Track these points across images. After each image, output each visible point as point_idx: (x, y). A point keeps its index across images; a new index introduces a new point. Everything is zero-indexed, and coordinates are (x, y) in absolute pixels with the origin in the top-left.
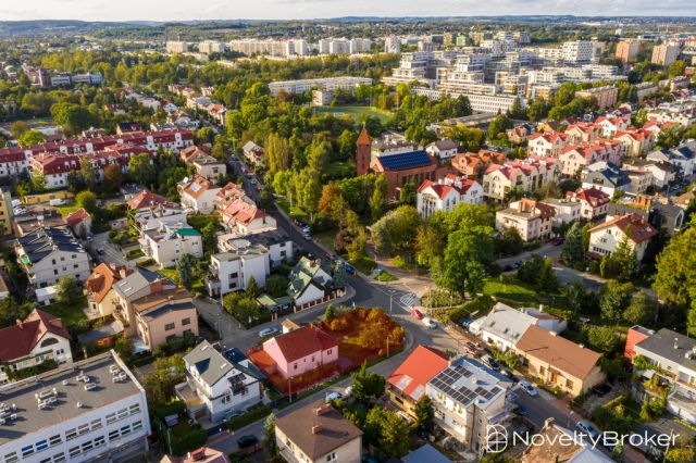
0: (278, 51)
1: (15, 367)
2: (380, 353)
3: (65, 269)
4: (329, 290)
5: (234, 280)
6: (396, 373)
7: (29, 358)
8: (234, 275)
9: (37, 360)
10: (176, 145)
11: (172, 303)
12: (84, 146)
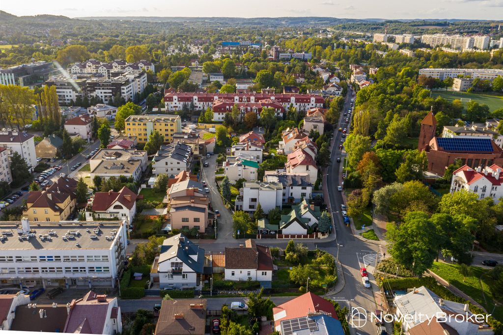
0: (459, 45)
1: (99, 215)
2: (300, 289)
3: (172, 170)
4: (312, 231)
5: (253, 203)
6: (280, 306)
7: (106, 213)
8: (254, 200)
9: (111, 216)
10: (310, 106)
11: (192, 205)
12: (249, 98)
